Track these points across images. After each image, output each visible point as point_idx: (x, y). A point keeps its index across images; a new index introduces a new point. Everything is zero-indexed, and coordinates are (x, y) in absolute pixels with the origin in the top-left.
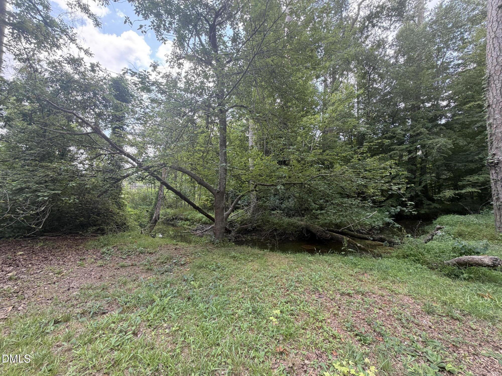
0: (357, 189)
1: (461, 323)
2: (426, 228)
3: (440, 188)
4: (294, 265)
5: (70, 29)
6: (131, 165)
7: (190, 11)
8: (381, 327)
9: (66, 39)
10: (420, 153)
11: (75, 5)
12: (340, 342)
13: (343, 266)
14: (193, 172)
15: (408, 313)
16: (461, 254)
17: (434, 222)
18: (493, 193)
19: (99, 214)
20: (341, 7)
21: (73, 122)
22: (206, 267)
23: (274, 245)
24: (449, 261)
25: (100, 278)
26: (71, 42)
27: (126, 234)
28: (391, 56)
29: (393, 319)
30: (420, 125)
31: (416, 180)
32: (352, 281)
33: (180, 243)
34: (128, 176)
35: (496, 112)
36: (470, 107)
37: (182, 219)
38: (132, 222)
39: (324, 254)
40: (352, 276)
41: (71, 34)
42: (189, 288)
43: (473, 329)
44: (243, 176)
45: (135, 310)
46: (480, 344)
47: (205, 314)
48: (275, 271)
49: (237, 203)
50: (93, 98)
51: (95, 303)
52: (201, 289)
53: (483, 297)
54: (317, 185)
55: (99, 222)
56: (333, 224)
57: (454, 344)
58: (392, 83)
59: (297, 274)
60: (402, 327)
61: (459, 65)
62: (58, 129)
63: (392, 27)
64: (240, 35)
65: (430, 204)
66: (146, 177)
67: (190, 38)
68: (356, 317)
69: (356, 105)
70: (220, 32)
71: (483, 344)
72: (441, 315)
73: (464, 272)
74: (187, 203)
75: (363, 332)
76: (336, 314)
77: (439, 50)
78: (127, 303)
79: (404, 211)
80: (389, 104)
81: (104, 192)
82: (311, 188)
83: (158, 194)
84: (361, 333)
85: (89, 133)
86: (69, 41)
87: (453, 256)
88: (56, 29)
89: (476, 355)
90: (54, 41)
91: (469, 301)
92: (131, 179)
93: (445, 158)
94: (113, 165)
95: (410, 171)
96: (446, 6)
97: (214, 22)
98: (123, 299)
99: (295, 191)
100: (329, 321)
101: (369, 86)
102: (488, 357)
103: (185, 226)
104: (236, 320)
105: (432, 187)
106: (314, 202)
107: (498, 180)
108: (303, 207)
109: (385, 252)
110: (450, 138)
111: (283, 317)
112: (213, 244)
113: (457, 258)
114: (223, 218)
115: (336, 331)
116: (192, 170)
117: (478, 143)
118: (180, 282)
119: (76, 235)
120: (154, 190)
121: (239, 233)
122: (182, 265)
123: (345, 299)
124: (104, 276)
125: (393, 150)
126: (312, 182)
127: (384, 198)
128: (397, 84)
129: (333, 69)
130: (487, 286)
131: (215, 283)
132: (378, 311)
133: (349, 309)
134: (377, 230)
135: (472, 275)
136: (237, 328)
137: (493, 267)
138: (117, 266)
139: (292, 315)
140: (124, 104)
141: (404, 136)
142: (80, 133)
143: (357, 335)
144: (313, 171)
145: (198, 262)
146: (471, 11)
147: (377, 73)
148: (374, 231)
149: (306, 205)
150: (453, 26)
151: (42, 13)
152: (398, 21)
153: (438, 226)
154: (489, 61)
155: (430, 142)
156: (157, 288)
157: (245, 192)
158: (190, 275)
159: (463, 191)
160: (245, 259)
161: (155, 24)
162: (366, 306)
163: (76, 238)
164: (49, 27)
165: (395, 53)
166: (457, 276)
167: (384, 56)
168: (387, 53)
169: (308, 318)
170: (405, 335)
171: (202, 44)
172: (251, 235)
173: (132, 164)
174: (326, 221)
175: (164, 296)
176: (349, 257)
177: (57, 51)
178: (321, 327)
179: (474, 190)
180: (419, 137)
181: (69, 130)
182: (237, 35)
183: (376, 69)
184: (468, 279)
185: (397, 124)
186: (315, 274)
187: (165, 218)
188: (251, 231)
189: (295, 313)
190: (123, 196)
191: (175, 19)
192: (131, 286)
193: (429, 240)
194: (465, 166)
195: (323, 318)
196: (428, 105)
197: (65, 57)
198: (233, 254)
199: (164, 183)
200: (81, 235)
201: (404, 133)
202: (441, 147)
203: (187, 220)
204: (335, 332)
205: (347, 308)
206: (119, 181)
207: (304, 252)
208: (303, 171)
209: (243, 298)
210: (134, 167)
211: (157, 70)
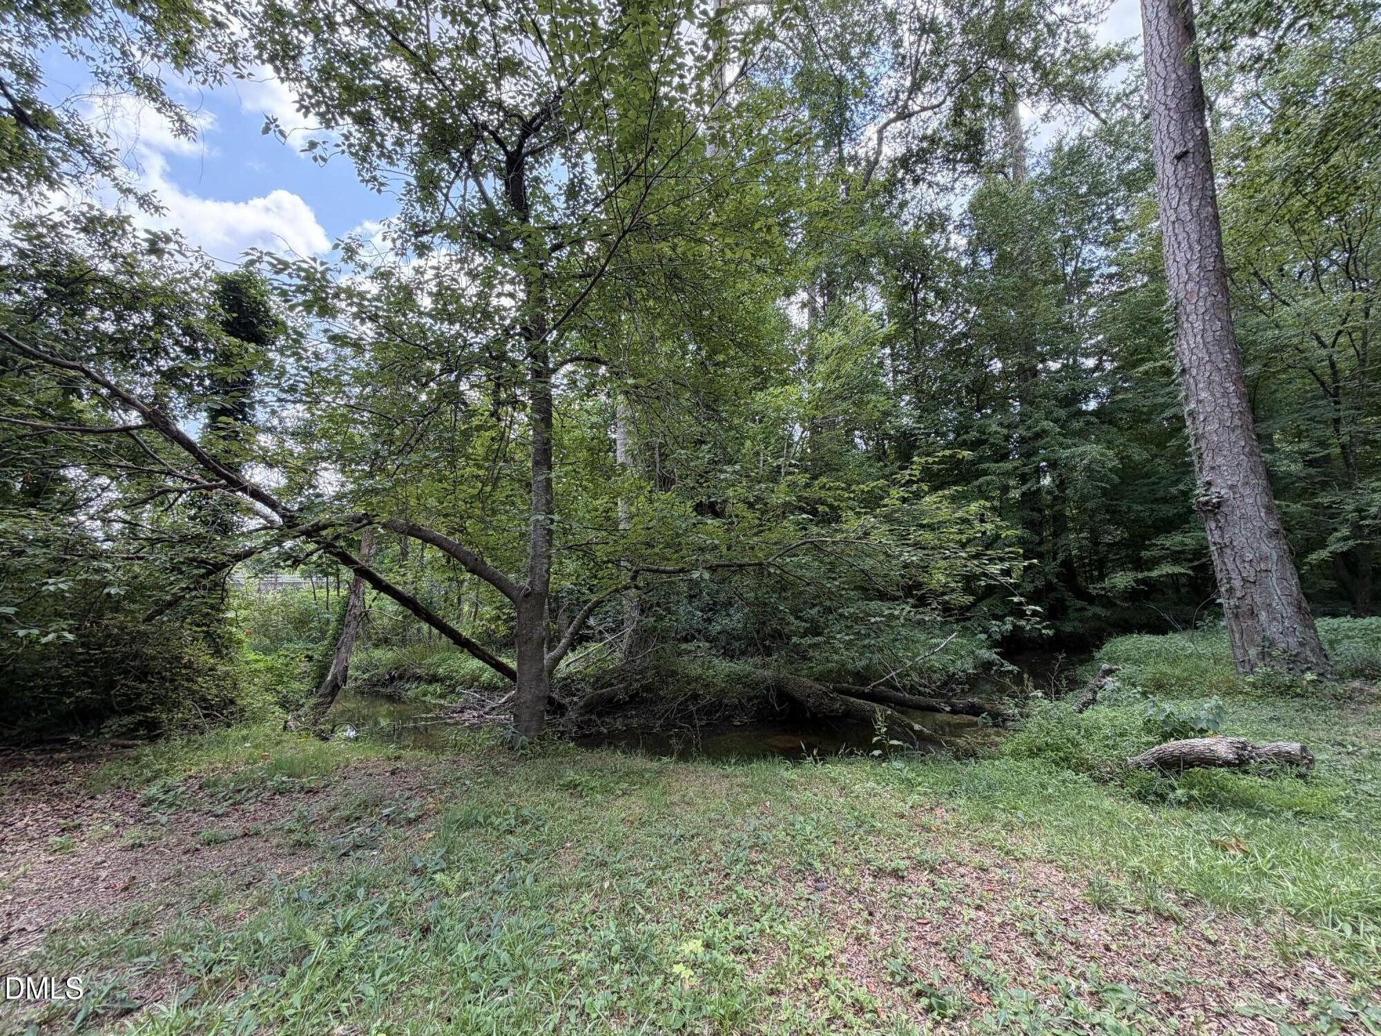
0: (903, 576)
1: (1181, 927)
2: (1080, 670)
3: (1102, 568)
4: (744, 798)
5: (96, 138)
6: (262, 521)
7: (453, 116)
8: (983, 961)
9: (84, 163)
10: (1046, 481)
11: (120, 77)
12: (873, 1023)
13: (879, 789)
14: (456, 539)
15: (1051, 913)
16: (1165, 737)
17: (1097, 655)
18: (1219, 576)
19: (146, 674)
20: (838, 134)
21: (80, 397)
22: (487, 823)
23: (688, 742)
24: (1138, 758)
25: (126, 889)
26: (97, 172)
27: (234, 733)
28: (961, 250)
29: (1013, 935)
30: (1042, 414)
31: (1043, 548)
32: (904, 831)
33: (407, 754)
34: (248, 554)
35: (1201, 385)
36: (1146, 373)
37: (419, 678)
38: (254, 697)
39: (828, 759)
40: (902, 816)
41: (99, 151)
42: (427, 895)
43: (1209, 942)
44: (599, 547)
45: (240, 987)
46: (1230, 983)
47: (474, 976)
48: (691, 818)
49: (583, 623)
50: (150, 329)
51: (99, 979)
52: (467, 894)
53: (1224, 849)
54: (801, 568)
55: (146, 700)
56: (848, 672)
57: (1168, 989)
58: (968, 312)
59: (754, 822)
60: (1038, 955)
61: (1111, 276)
62: (27, 416)
63: (958, 185)
64: (587, 182)
65: (1083, 609)
66: (308, 555)
67: (452, 183)
68: (917, 938)
69: (888, 362)
70: (535, 173)
71: (1236, 981)
72: (1132, 908)
73: (1176, 784)
74: (435, 631)
75: (937, 982)
76: (863, 935)
77: (1066, 242)
78: (215, 968)
79: (1022, 628)
80: (966, 362)
81: (170, 605)
82: (786, 576)
83: (346, 604)
84: (931, 985)
85: (130, 428)
86: (92, 169)
87: (1148, 743)
88: (53, 135)
89: (1224, 1016)
90: (41, 165)
91: (1192, 862)
92: (260, 561)
93: (1105, 492)
94: (205, 523)
95: (1029, 525)
96: (1071, 149)
97: (520, 146)
98: (202, 953)
99: (745, 584)
100: (843, 959)
101: (916, 318)
102: (1253, 1019)
103: (428, 698)
104: (572, 985)
105: (1084, 566)
106: (796, 613)
107: (1226, 546)
108: (768, 630)
109: (984, 744)
110: (1110, 444)
111: (713, 961)
112: (511, 748)
113: (1157, 747)
114: (542, 670)
115: (865, 988)
116: (449, 534)
117: (1172, 457)
118: (401, 877)
119: (58, 746)
120: (333, 593)
121: (591, 712)
122: (410, 822)
123: (887, 888)
124: (141, 879)
125: (985, 473)
126: (788, 560)
127: (971, 598)
128: (980, 316)
129: (829, 275)
130: (1232, 818)
131: (511, 871)
132: (973, 914)
133: (897, 918)
134: (961, 683)
135: (1195, 792)
136: (572, 1015)
137: (1239, 765)
138: (192, 843)
139: (740, 951)
140: (252, 347)
141: (1007, 438)
142: (103, 427)
143: (919, 994)
144: (788, 529)
145: (460, 810)
146: (1123, 162)
147: (931, 289)
148: (954, 686)
149: (774, 624)
150: (1089, 192)
151: (11, 92)
152: (968, 172)
153: (1105, 666)
154: (1171, 272)
155: (1067, 453)
156: (321, 906)
157: (605, 593)
158: (434, 853)
159: (1155, 574)
160: (607, 791)
161: (352, 140)
162: (941, 904)
163: (56, 756)
164: (31, 127)
165: (970, 243)
166: (1162, 798)
167: (946, 249)
168: (952, 244)
169: (784, 957)
170: (1044, 978)
171: (485, 198)
172: (626, 716)
173: (265, 518)
174: (830, 665)
175: (344, 931)
176: (894, 763)
177: (49, 194)
178: (823, 982)
179: (1177, 569)
180: (1042, 442)
181: (64, 419)
182: (581, 181)
183: (930, 279)
184: (1187, 803)
185: (989, 411)
186: (802, 819)
187: (366, 676)
188: (625, 703)
189: (748, 944)
190: (230, 615)
191: (412, 132)
192: (236, 905)
193: (1086, 705)
194: (1152, 510)
195: (827, 953)
196: (1054, 366)
197: (75, 211)
198: (570, 775)
199: (363, 573)
200: (77, 746)
201: (1005, 431)
202: (1094, 466)
203: (434, 679)
204: (861, 993)
205: (893, 912)
206: (220, 569)
207: (774, 756)
208: (762, 531)
209: (594, 912)
210: (272, 528)
211: (357, 258)
